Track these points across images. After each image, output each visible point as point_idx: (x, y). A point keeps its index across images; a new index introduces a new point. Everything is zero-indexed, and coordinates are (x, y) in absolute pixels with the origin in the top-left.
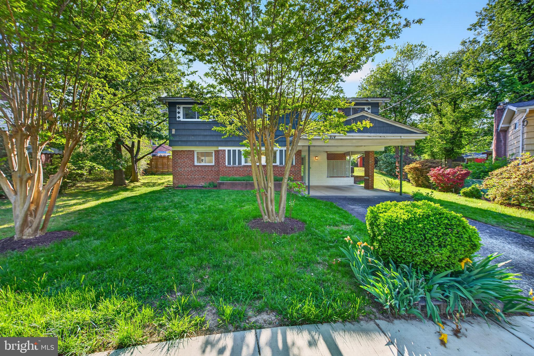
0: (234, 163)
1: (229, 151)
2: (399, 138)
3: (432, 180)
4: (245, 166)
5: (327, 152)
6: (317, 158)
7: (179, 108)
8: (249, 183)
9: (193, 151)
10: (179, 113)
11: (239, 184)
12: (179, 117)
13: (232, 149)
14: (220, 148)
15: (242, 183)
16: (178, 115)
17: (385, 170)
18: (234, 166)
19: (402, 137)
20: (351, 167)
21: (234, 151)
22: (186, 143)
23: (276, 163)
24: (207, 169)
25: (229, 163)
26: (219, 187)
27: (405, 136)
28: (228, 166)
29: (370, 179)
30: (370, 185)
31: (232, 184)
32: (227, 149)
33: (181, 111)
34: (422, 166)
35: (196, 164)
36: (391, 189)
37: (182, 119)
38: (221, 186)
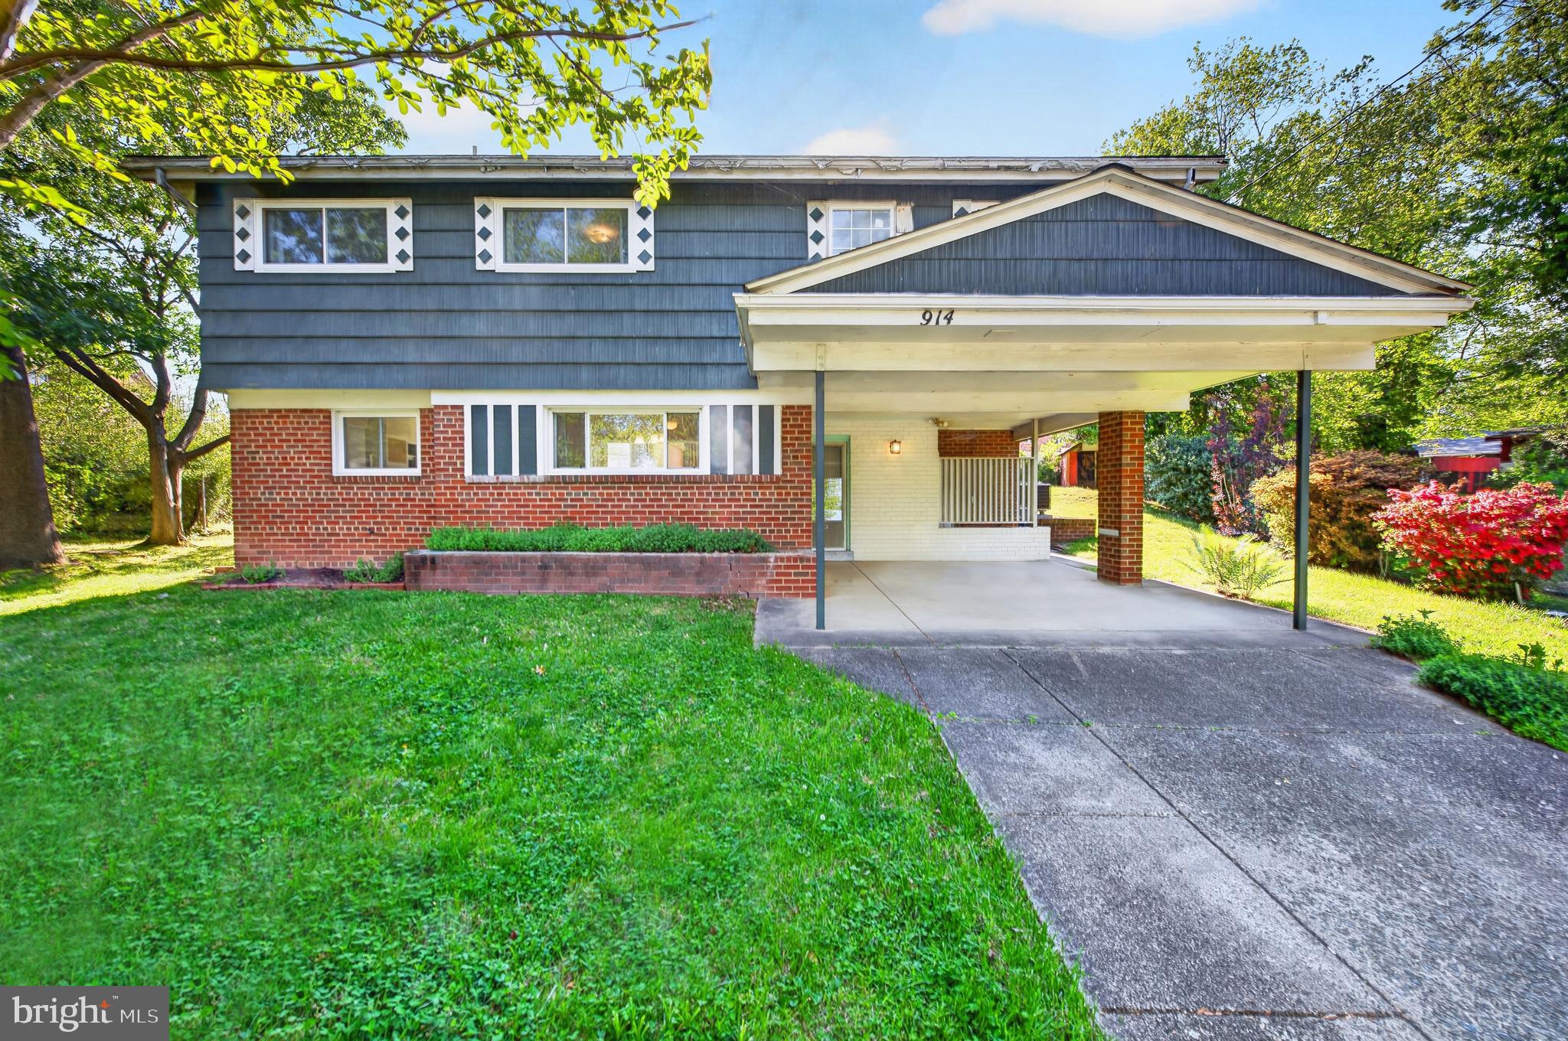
0: (503, 466)
1: (479, 411)
2: (1308, 321)
3: (1391, 540)
4: (552, 481)
5: (937, 421)
6: (896, 447)
7: (244, 213)
8: (557, 560)
9: (327, 414)
10: (244, 235)
11: (509, 564)
12: (245, 256)
13: (490, 399)
14: (439, 398)
15: (524, 560)
16: (239, 245)
17: (1161, 495)
18: (504, 478)
19: (1323, 318)
20: (1037, 483)
21: (502, 412)
22: (275, 372)
23: (696, 465)
24: (386, 494)
25: (479, 466)
26: (416, 577)
27: (1335, 310)
28: (477, 478)
29: (1126, 540)
30: (1126, 563)
31: (477, 562)
32: (467, 399)
33: (255, 224)
34: (1336, 479)
35: (339, 469)
36: (1231, 588)
37: (257, 264)
38: (425, 573)
